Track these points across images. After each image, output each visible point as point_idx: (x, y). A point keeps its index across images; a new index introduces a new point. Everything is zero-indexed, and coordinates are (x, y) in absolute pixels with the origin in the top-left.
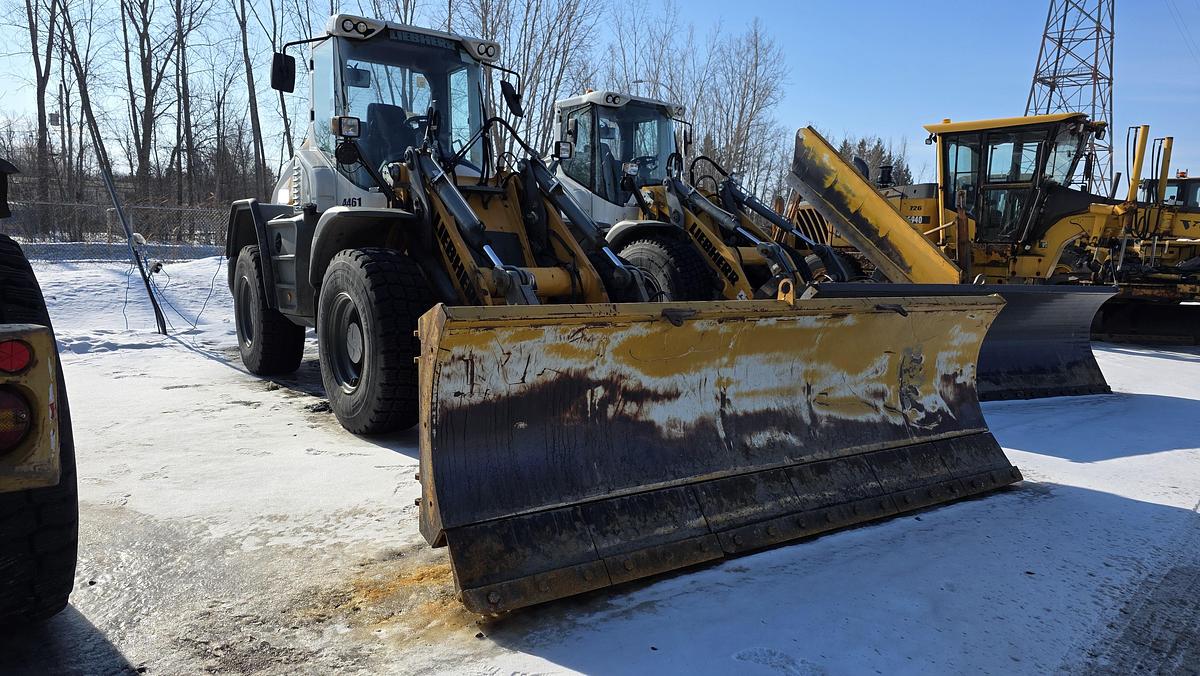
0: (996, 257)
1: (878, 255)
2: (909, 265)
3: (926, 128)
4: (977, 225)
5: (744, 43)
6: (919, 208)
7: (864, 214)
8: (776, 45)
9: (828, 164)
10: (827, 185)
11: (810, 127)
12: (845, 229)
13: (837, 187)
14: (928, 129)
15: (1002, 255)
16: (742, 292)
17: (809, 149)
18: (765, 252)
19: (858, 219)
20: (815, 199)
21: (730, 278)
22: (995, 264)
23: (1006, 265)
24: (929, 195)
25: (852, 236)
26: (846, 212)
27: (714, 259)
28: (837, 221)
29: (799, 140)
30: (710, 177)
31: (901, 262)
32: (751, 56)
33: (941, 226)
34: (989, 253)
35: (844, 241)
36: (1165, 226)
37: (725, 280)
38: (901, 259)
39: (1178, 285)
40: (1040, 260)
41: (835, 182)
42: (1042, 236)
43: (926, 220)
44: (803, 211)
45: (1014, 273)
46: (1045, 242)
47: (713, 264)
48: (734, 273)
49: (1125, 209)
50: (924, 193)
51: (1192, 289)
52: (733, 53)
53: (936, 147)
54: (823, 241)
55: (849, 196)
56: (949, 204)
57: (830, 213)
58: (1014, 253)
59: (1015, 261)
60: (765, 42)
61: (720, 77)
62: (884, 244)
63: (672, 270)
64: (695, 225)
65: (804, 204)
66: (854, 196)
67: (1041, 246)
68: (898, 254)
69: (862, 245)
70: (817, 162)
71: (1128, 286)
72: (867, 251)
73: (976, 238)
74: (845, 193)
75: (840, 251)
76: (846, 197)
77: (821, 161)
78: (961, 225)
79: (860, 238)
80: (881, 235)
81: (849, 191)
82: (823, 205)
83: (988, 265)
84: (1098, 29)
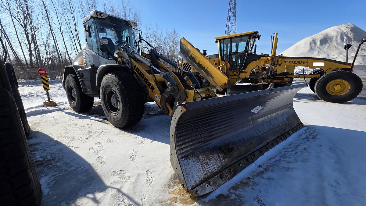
0: (235, 73)
1: (205, 75)
2: (214, 77)
3: (215, 38)
4: (230, 65)
5: (172, 33)
6: (214, 61)
7: (200, 63)
8: (179, 33)
9: (190, 49)
10: (190, 55)
11: (184, 38)
12: (196, 67)
13: (193, 56)
14: (216, 38)
15: (237, 73)
16: (156, 95)
17: (184, 45)
18: (164, 76)
19: (199, 64)
20: (187, 60)
21: (151, 88)
22: (235, 75)
23: (238, 75)
24: (217, 57)
25: (198, 69)
26: (195, 62)
27: (144, 80)
28: (193, 65)
29: (181, 42)
30: (146, 48)
31: (211, 76)
32: (174, 36)
33: (220, 66)
34: (233, 72)
35: (196, 71)
36: (280, 62)
37: (149, 90)
38: (211, 75)
39: (285, 79)
40: (246, 74)
41: (192, 54)
42: (246, 67)
43: (216, 64)
44: (184, 63)
45: (240, 77)
46: (247, 69)
47: (144, 82)
48: (152, 86)
49: (271, 58)
50: (215, 57)
51: (288, 80)
52: (170, 35)
53: (218, 43)
54: (190, 71)
55: (196, 58)
56: (222, 59)
57: (191, 63)
58: (240, 72)
59: (240, 74)
60: (176, 33)
61: (168, 40)
62: (206, 71)
63: (120, 87)
64: (135, 66)
65: (185, 61)
66: (197, 58)
67: (246, 70)
68: (210, 74)
69: (201, 72)
70: (187, 48)
71: (272, 80)
72: (202, 73)
73: (230, 68)
74: (195, 57)
75: (195, 74)
76: (195, 58)
77: (188, 48)
78: (226, 65)
79: (200, 70)
80: (205, 69)
81: (196, 57)
82: (189, 61)
83: (233, 76)
84: (234, 32)
